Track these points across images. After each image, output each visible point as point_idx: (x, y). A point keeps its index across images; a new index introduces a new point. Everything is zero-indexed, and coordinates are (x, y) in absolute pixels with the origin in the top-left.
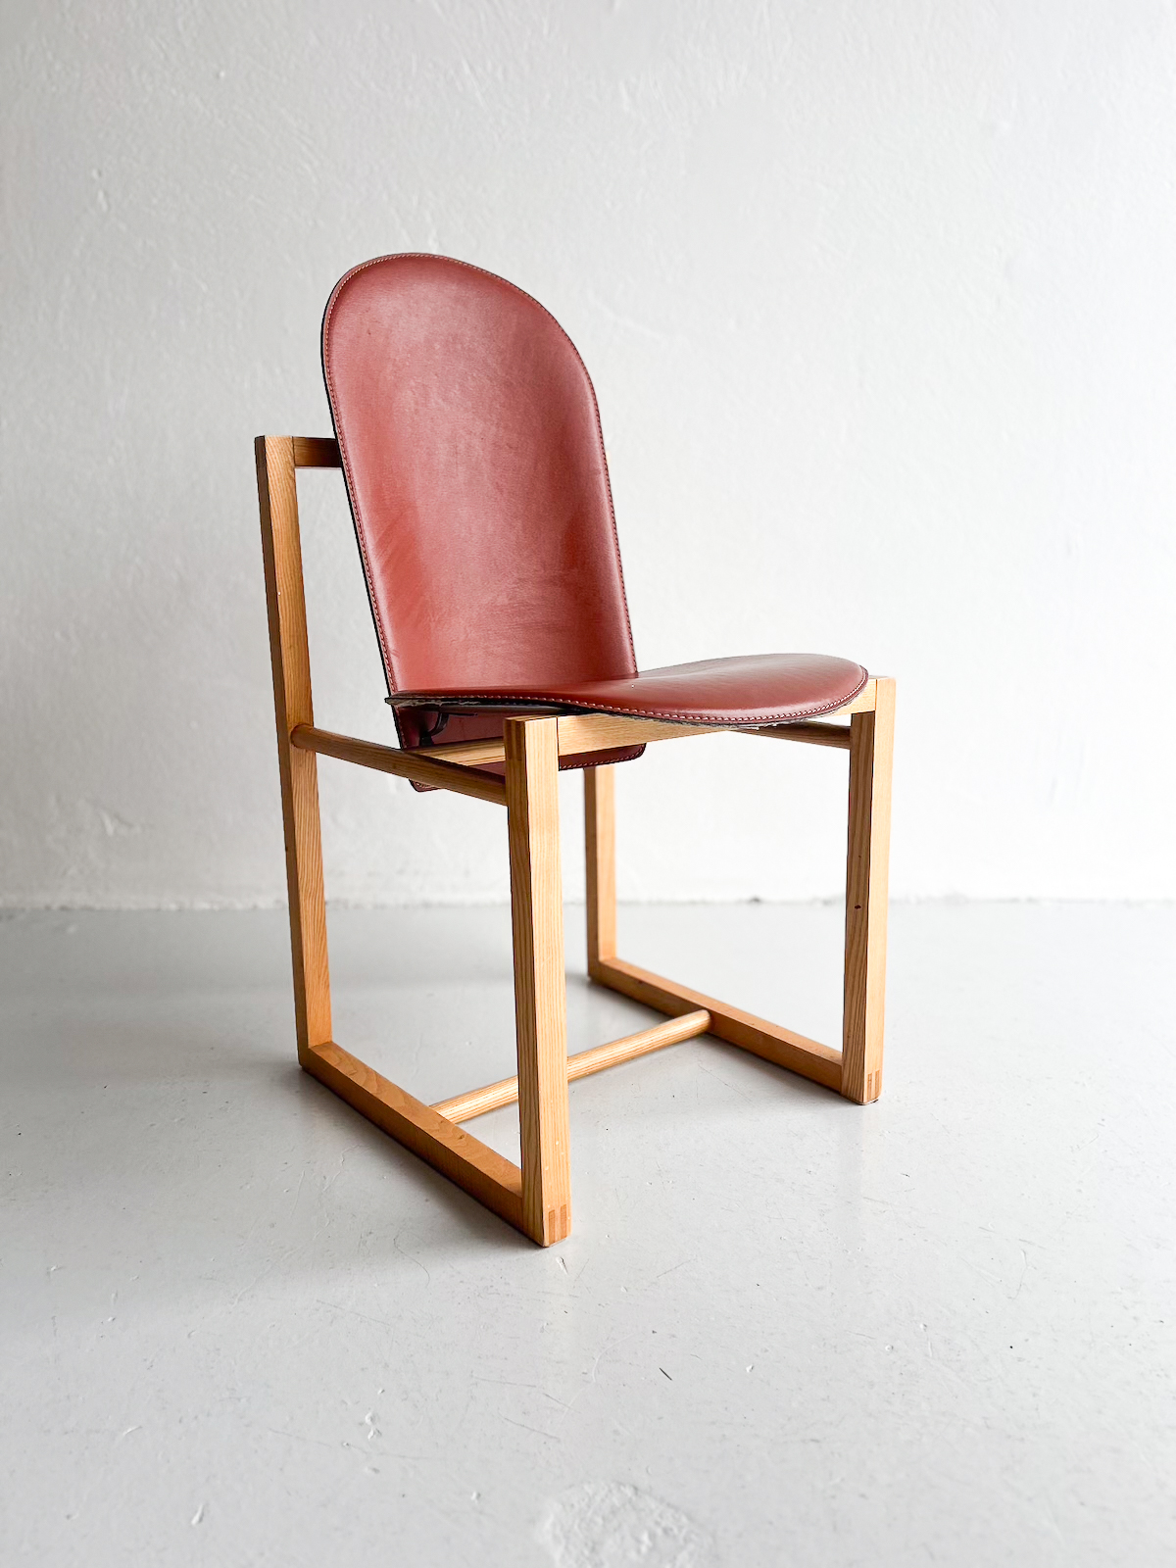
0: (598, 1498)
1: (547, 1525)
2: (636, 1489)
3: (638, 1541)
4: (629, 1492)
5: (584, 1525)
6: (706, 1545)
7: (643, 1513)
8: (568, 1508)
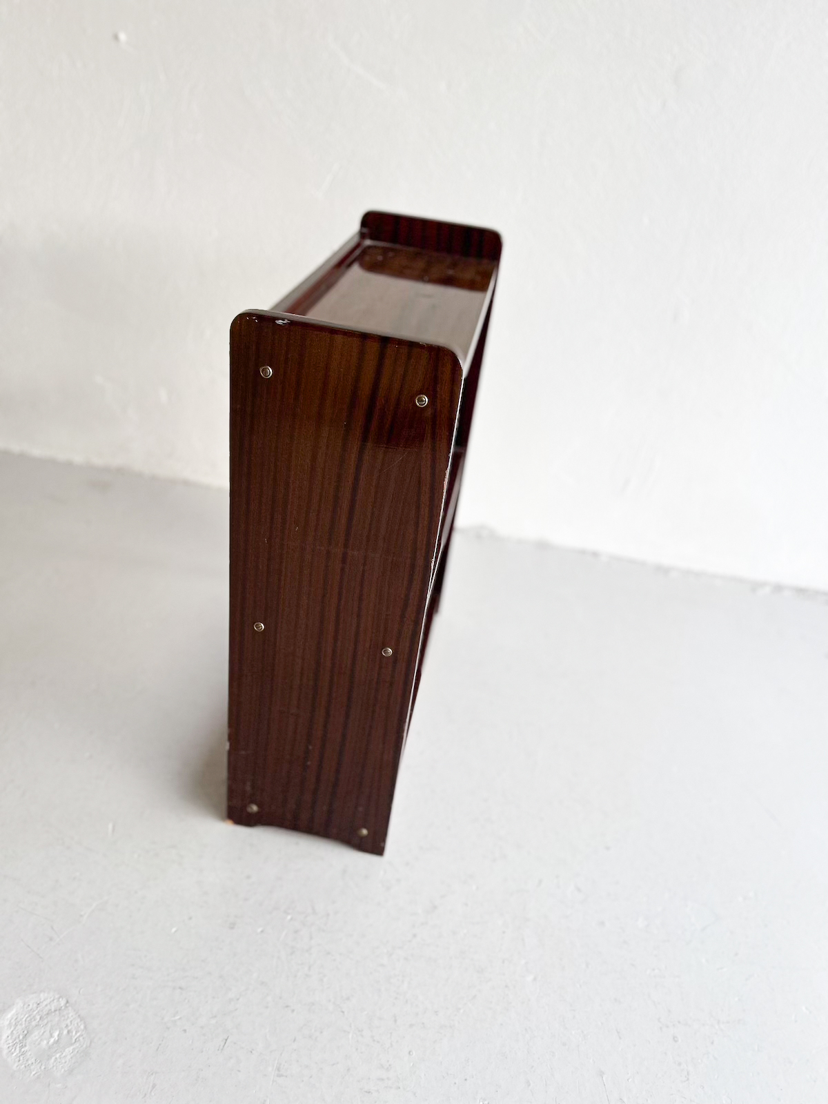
0: (45, 1003)
1: (9, 1016)
2: (67, 1002)
3: (51, 1036)
4: (63, 1002)
5: (29, 1019)
6: (84, 1046)
7: (63, 1018)
8: (26, 1006)
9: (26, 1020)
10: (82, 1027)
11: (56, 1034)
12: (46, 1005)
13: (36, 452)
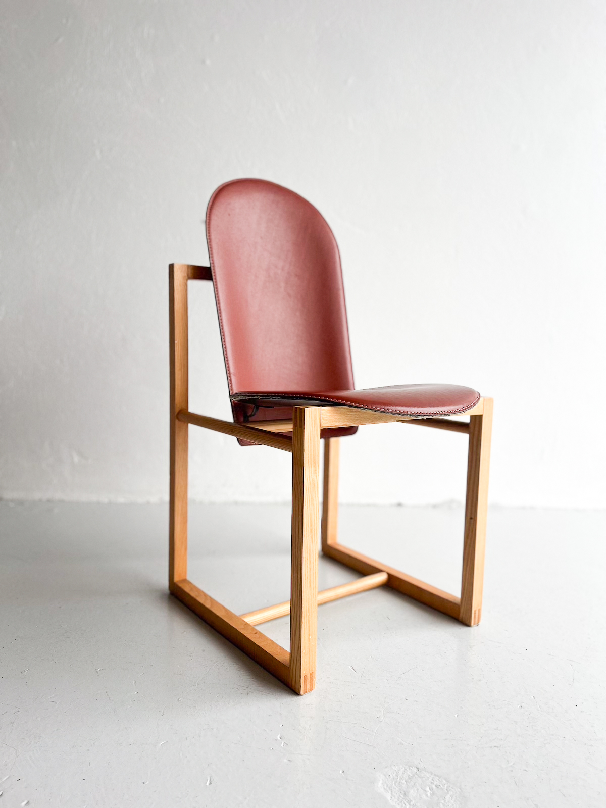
0: (401, 772)
1: (380, 784)
2: (418, 768)
3: (425, 791)
4: (415, 770)
5: (397, 784)
6: (458, 792)
7: (424, 779)
8: (387, 777)
9: (395, 785)
10: (444, 781)
11: (428, 789)
12: (403, 773)
13: (121, 500)
